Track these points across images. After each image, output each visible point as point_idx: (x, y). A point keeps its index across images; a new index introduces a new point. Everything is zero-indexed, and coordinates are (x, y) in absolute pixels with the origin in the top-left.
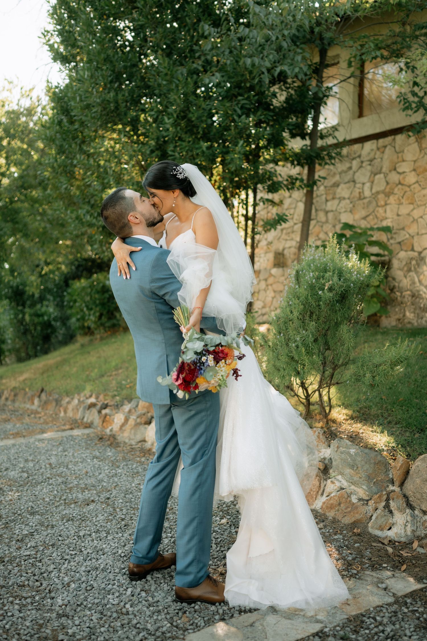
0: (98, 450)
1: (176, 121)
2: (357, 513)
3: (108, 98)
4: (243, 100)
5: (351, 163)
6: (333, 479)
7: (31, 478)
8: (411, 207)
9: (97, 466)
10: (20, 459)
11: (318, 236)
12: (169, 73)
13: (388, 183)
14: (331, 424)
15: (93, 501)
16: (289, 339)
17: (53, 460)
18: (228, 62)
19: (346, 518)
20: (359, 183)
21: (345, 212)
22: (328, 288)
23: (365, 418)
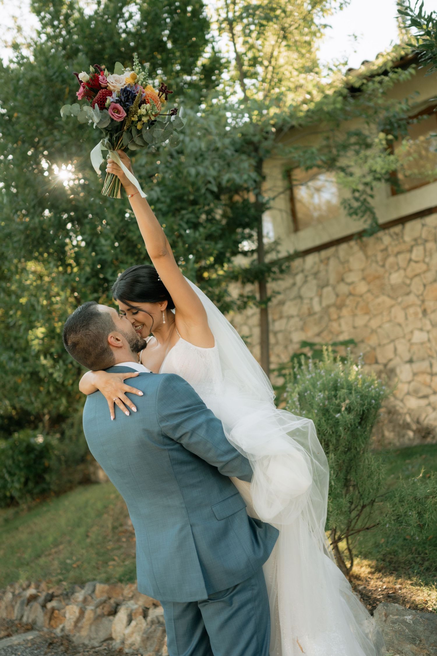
5: (295, 279)
8: (367, 317)
13: (337, 295)
14: (355, 582)
20: (306, 298)
21: (296, 330)
22: (346, 409)
23: (394, 567)
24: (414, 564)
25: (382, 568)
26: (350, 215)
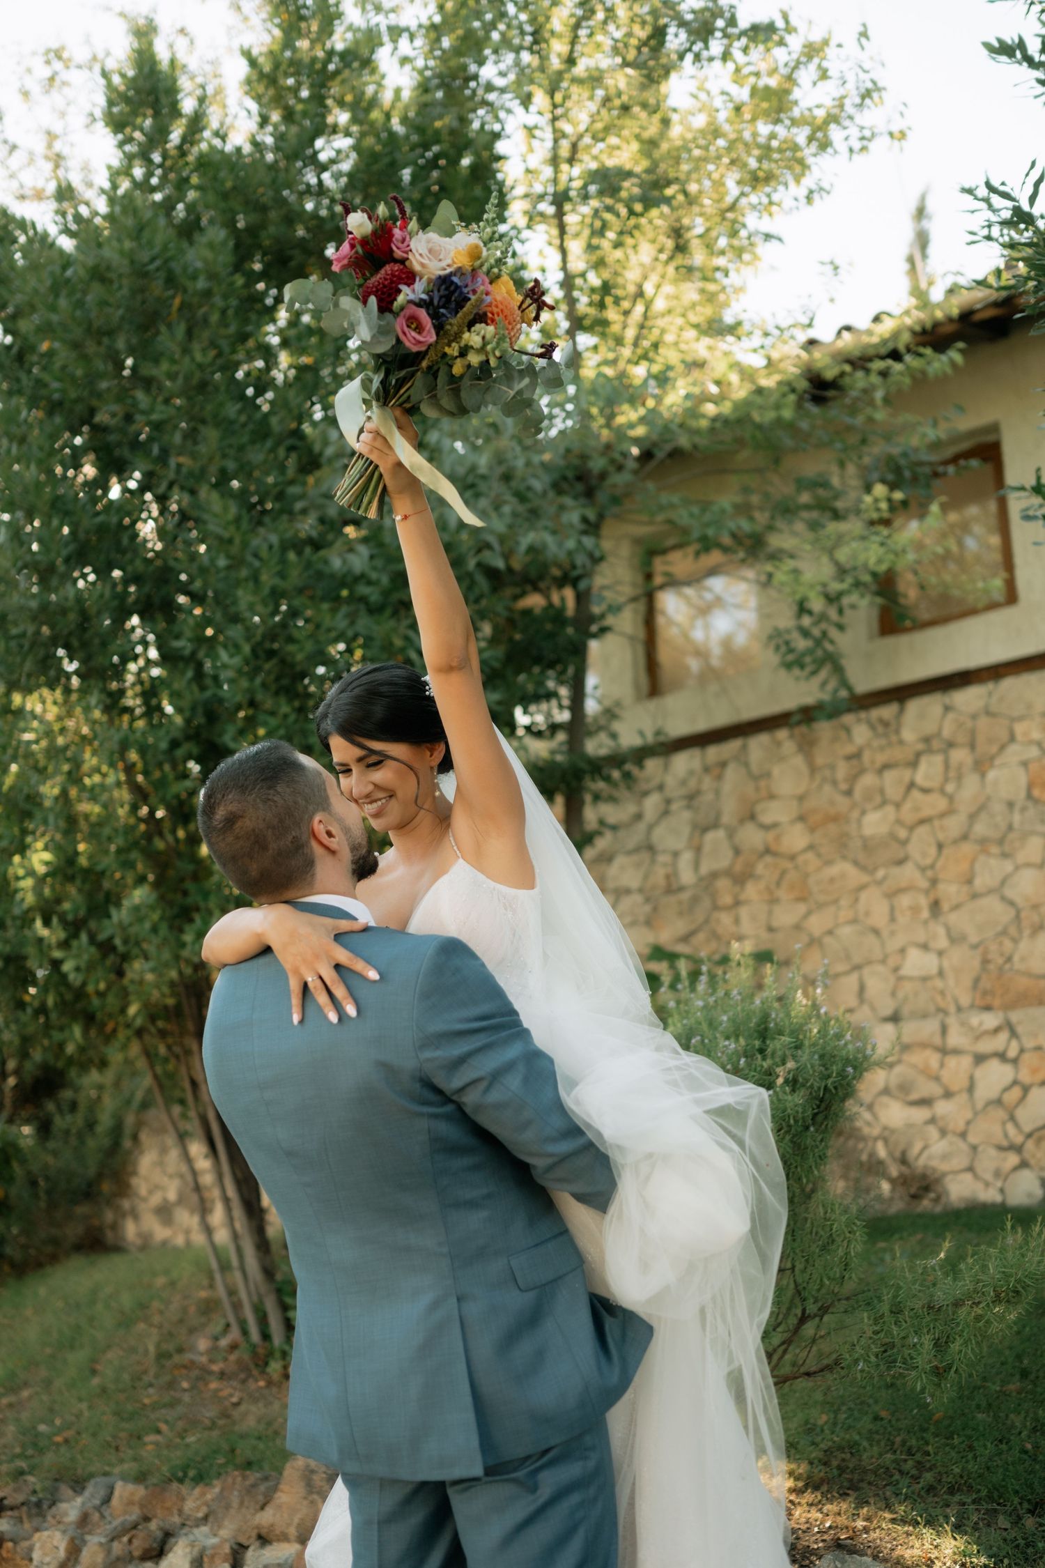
5: (640, 803)
8: (802, 908)
13: (737, 851)
20: (664, 851)
21: (633, 923)
22: (786, 1081)
23: (851, 1480)
24: (897, 1476)
25: (822, 1481)
26: (788, 666)
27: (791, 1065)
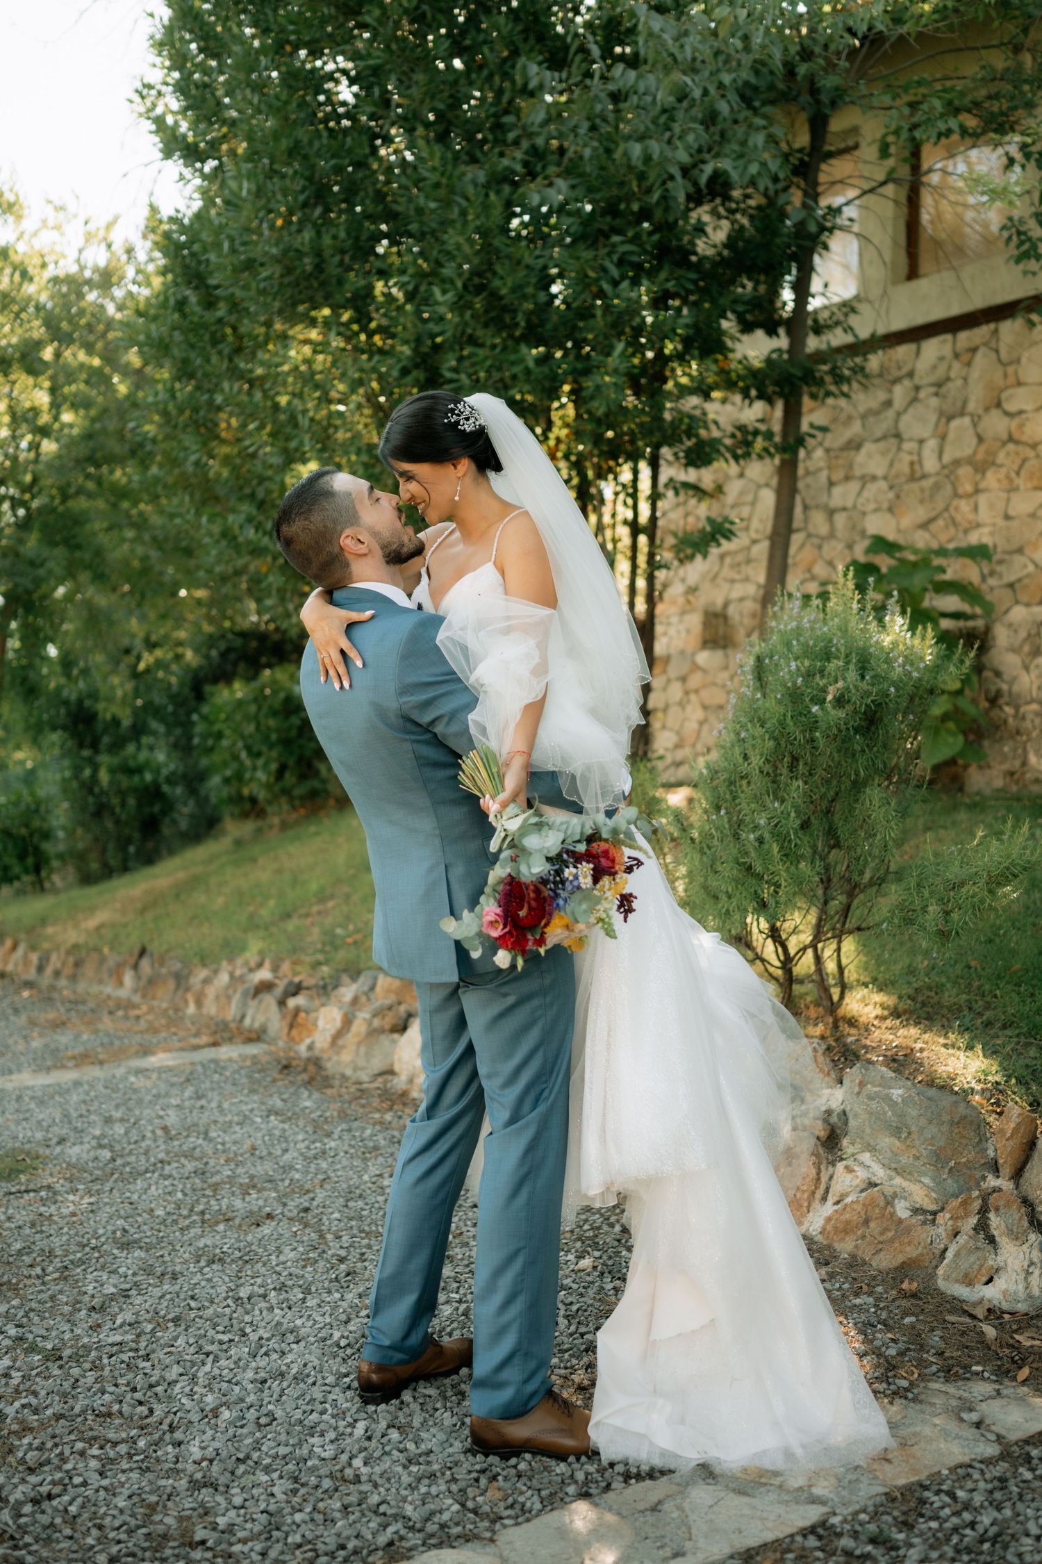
0: (281, 1094)
1: (461, 298)
2: (909, 1243)
3: (297, 244)
4: (623, 243)
5: (890, 391)
6: (850, 1162)
7: (119, 1162)
8: (1038, 497)
9: (277, 1132)
10: (93, 1117)
11: (809, 570)
12: (444, 181)
13: (980, 439)
14: (845, 1028)
15: (269, 1216)
16: (740, 823)
17: (172, 1119)
18: (587, 152)
19: (882, 1255)
21: (876, 510)
22: (835, 698)
23: (927, 1013)
24: (965, 1012)
27: (840, 684)
